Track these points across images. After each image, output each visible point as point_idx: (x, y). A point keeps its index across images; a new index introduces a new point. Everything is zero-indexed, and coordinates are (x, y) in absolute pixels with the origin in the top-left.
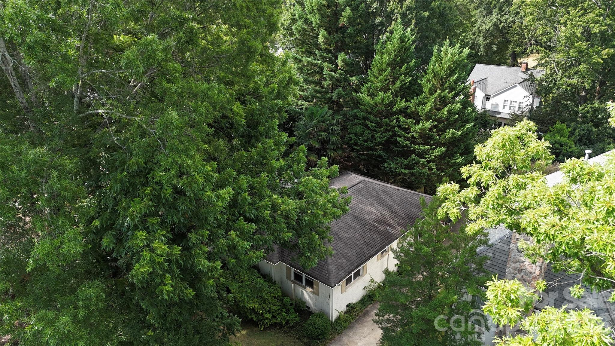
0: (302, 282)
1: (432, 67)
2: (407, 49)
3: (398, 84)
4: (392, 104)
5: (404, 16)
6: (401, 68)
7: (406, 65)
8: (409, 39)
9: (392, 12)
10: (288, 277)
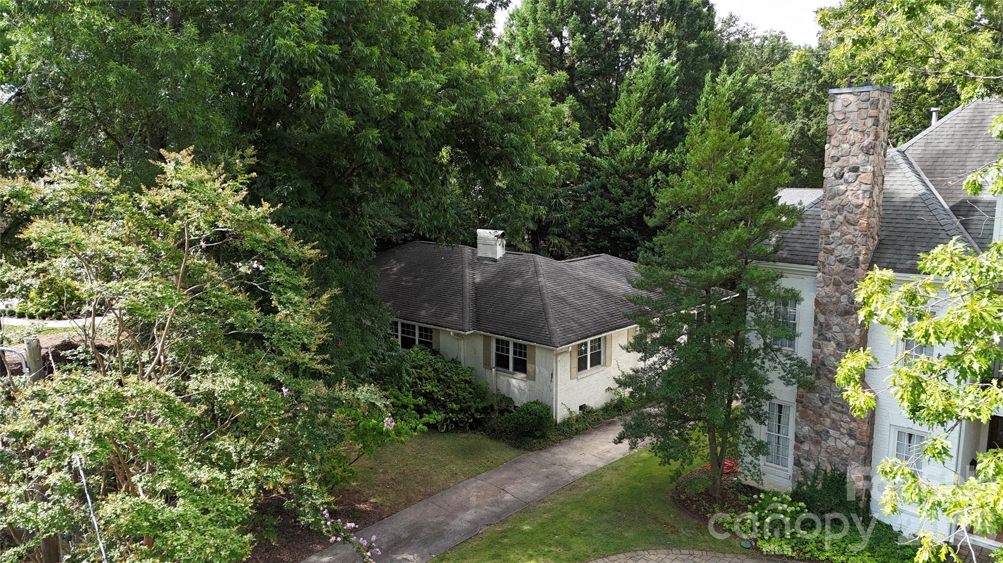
0: (508, 368)
1: (704, 99)
2: (665, 86)
3: (655, 130)
4: (646, 160)
5: (660, 46)
6: (658, 108)
7: (665, 104)
8: (668, 70)
9: (643, 41)
10: (487, 365)
